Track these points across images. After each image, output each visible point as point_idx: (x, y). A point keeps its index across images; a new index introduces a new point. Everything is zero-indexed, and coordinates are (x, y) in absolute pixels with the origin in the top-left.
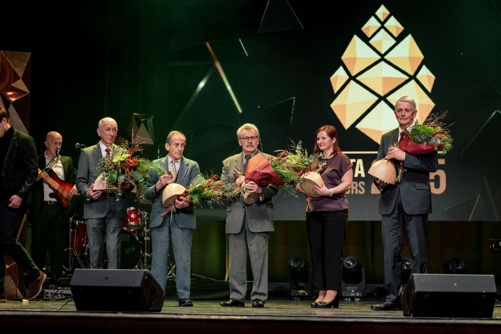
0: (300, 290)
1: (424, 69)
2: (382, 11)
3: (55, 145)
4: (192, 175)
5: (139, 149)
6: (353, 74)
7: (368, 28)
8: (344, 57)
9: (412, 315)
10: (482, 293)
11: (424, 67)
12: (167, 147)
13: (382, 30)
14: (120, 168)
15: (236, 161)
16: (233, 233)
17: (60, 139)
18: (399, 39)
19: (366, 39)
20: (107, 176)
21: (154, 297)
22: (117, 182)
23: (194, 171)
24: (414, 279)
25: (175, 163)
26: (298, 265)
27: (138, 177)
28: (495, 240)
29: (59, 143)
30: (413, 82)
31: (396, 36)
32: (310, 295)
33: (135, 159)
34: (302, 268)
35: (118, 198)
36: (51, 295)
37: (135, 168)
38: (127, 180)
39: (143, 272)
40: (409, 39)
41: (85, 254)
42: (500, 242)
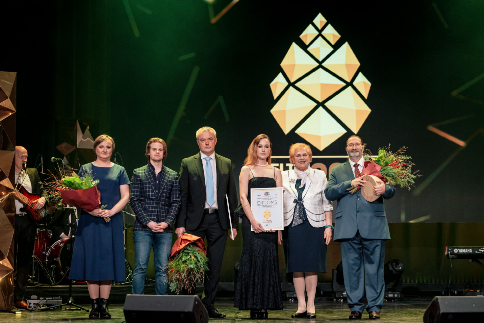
1: (361, 76)
2: (320, 20)
3: (22, 158)
7: (306, 35)
11: (360, 74)
13: (320, 38)
17: (26, 153)
18: (336, 47)
19: (304, 47)
21: (201, 320)
24: (439, 301)
28: (450, 247)
29: (25, 157)
30: (350, 88)
31: (333, 43)
36: (34, 305)
39: (194, 298)
40: (346, 46)
41: (45, 262)
42: (455, 250)
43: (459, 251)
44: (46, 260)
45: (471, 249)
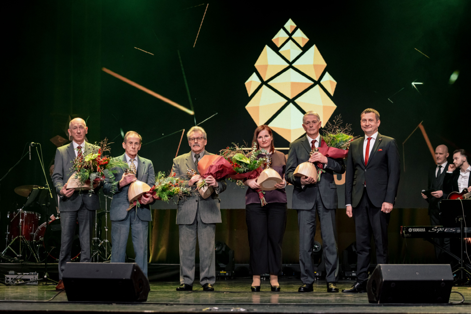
0: (221, 271)
1: (327, 76)
2: (290, 24)
4: (149, 172)
5: (107, 148)
6: (265, 80)
7: (278, 39)
8: (256, 65)
9: (379, 302)
10: (441, 281)
11: (327, 74)
12: (124, 146)
13: (290, 41)
14: (92, 166)
15: (186, 159)
16: (185, 224)
18: (305, 49)
19: (276, 49)
20: (80, 175)
21: (141, 288)
22: (89, 179)
23: (150, 168)
24: (381, 269)
25: (133, 161)
26: (220, 248)
27: (108, 174)
28: (405, 227)
30: (317, 86)
31: (302, 46)
32: (230, 275)
33: (105, 158)
34: (223, 251)
35: (90, 194)
36: (11, 280)
37: (104, 166)
38: (98, 178)
39: (132, 265)
40: (314, 49)
41: (33, 242)
42: (410, 229)
43: (413, 230)
44: (33, 240)
45: (424, 229)
